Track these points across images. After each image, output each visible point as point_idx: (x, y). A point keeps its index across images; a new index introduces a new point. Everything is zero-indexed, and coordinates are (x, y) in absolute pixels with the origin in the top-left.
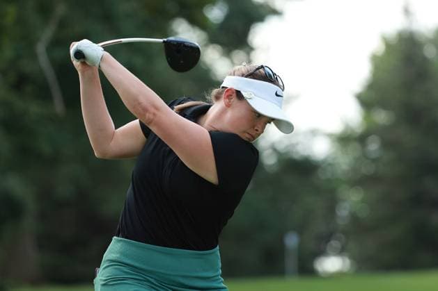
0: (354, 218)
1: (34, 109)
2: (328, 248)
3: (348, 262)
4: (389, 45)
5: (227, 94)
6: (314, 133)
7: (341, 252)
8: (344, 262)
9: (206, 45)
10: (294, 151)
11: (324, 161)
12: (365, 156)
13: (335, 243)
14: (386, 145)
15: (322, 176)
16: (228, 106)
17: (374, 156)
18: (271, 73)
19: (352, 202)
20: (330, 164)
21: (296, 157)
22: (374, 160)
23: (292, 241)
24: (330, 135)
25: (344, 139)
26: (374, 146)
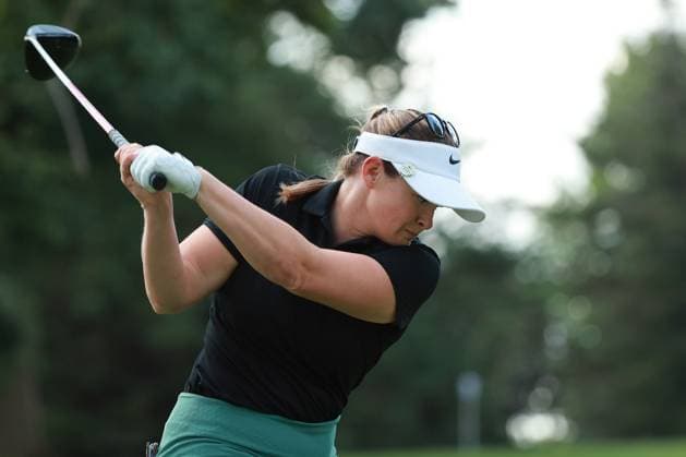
0: (575, 350)
1: (38, 165)
2: (532, 401)
3: (564, 423)
4: (635, 58)
5: (369, 167)
6: (508, 205)
7: (553, 407)
8: (557, 424)
9: (327, 58)
10: (475, 235)
11: (526, 253)
12: (594, 244)
13: (542, 393)
14: (629, 225)
15: (521, 278)
16: (371, 186)
17: (609, 244)
18: (438, 124)
19: (570, 322)
20: (535, 259)
21: (478, 246)
22: (609, 252)
23: (469, 388)
24: (535, 210)
25: (559, 216)
26: (608, 228)
